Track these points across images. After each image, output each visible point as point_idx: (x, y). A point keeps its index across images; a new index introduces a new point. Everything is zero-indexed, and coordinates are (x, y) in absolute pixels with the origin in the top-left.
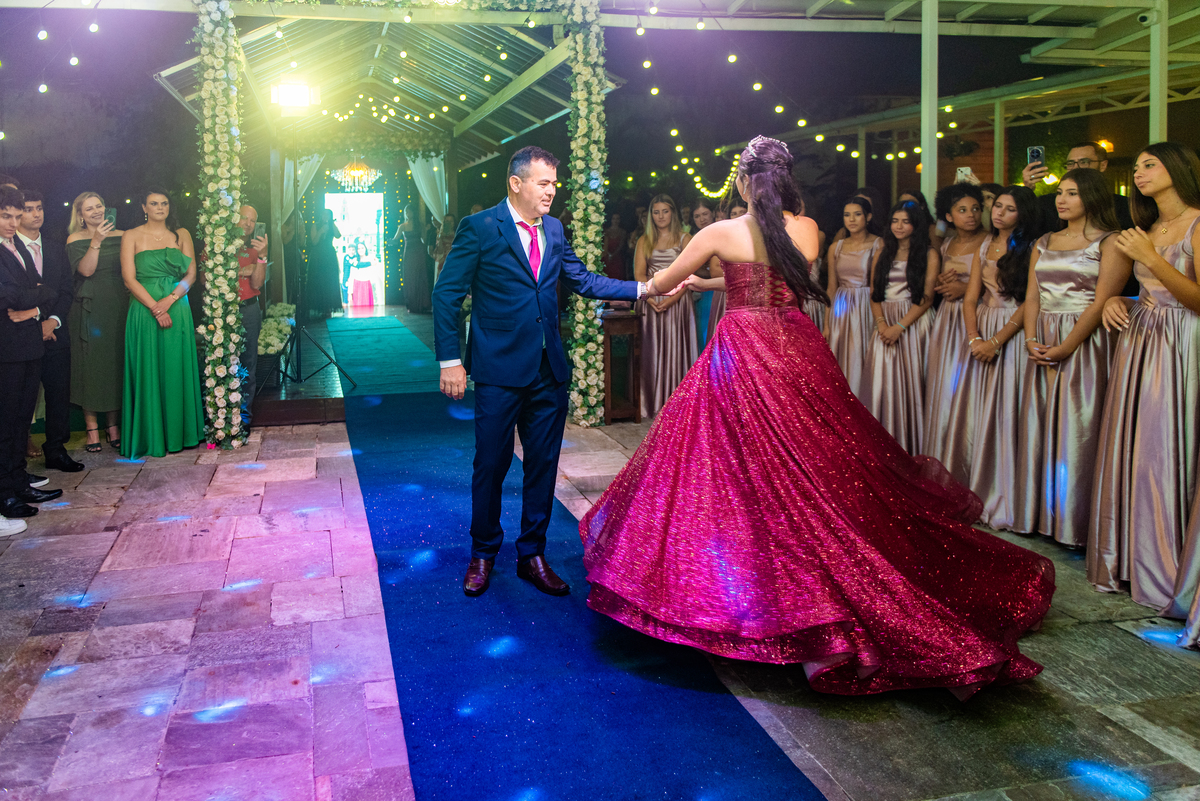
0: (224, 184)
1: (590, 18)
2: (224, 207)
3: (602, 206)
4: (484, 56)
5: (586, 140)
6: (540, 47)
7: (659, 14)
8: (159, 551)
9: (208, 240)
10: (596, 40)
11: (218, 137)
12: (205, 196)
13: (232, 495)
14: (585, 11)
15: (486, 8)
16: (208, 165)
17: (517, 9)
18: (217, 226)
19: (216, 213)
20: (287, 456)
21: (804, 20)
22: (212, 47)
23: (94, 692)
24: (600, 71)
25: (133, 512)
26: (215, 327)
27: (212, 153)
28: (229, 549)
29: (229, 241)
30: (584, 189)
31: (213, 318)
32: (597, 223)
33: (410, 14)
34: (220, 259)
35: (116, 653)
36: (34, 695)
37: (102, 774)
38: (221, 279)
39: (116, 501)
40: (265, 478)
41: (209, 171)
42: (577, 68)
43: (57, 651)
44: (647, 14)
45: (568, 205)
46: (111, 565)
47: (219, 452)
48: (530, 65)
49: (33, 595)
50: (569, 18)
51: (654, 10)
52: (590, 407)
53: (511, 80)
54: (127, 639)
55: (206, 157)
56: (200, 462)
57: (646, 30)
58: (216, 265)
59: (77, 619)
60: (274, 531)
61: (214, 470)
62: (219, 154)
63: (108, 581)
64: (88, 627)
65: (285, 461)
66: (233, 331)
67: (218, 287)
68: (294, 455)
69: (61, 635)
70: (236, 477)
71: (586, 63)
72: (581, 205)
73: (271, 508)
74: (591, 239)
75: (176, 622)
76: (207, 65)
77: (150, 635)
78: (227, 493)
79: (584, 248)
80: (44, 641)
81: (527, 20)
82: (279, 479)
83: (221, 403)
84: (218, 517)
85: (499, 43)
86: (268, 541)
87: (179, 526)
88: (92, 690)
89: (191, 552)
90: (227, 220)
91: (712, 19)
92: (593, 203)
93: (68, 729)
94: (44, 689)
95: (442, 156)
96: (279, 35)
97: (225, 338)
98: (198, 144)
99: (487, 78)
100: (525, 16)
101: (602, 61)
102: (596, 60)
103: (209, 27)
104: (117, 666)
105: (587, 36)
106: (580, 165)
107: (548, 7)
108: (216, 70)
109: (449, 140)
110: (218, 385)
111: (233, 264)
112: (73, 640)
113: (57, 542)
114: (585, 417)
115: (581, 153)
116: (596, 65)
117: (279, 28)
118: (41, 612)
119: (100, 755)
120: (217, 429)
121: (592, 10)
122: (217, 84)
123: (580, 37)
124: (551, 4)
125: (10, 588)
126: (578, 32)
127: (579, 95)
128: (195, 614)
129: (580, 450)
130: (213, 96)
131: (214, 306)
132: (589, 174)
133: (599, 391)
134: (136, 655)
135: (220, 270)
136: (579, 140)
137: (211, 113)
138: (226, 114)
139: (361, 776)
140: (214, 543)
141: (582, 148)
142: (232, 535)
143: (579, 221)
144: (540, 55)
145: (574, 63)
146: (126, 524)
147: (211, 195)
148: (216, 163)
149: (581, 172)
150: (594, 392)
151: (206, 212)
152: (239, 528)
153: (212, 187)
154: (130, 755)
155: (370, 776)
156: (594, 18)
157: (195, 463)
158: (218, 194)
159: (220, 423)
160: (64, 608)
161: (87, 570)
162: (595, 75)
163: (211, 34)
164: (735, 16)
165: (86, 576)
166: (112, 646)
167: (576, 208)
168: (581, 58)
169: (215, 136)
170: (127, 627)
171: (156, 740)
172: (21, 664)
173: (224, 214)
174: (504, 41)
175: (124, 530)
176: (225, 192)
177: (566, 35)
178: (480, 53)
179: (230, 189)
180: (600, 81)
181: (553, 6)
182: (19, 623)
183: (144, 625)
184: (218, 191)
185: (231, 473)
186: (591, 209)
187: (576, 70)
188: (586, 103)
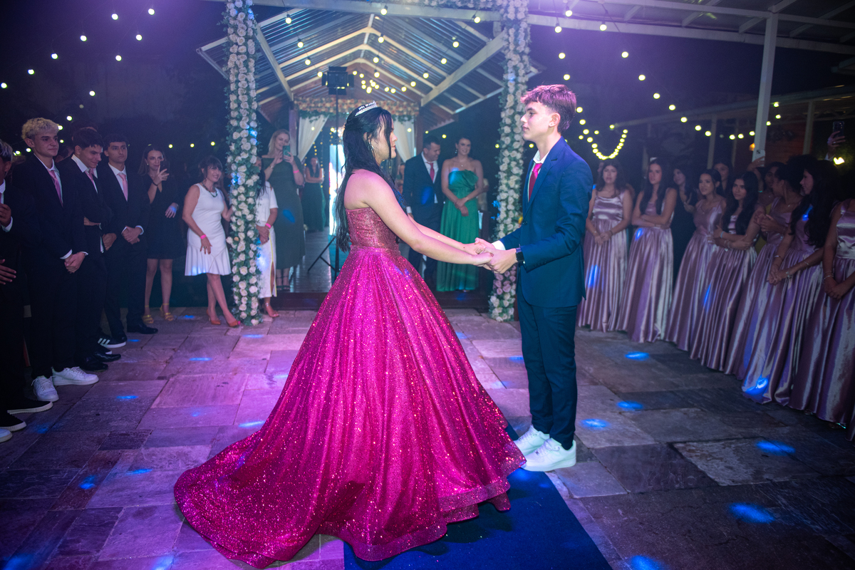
0: (244, 134)
1: (520, 16)
2: (245, 151)
3: (521, 162)
4: (443, 44)
5: (512, 111)
6: (484, 38)
7: (572, 17)
8: (192, 396)
9: (233, 175)
10: (524, 34)
11: (240, 98)
12: (231, 142)
13: (248, 359)
14: (517, 11)
15: (442, 5)
16: (232, 118)
17: (466, 8)
18: (240, 164)
19: (239, 155)
20: (289, 332)
21: (680, 28)
22: (235, 27)
23: (137, 493)
24: (526, 58)
25: (179, 367)
26: (239, 239)
27: (237, 109)
28: (240, 397)
29: (249, 176)
30: (509, 148)
31: (238, 232)
32: (517, 175)
33: (386, 8)
34: (242, 189)
35: (155, 466)
36: (97, 492)
37: (135, 551)
38: (243, 204)
39: (168, 358)
40: (271, 348)
41: (234, 123)
42: (509, 55)
43: (116, 462)
44: (564, 17)
45: (497, 160)
46: (159, 404)
47: (242, 327)
48: (476, 52)
49: (104, 422)
50: (504, 16)
51: (569, 13)
52: (504, 307)
53: (462, 64)
54: (164, 456)
55: (232, 113)
56: (228, 333)
57: (563, 29)
58: (239, 194)
59: (132, 440)
60: (273, 385)
61: (238, 340)
62: (241, 111)
63: (156, 415)
64: (139, 446)
65: (287, 336)
66: (252, 242)
67: (241, 210)
68: (294, 332)
69: (119, 451)
70: (252, 345)
71: (515, 51)
72: (506, 160)
73: (273, 369)
74: (512, 186)
75: (198, 447)
76: (232, 42)
77: (180, 455)
78: (244, 357)
79: (507, 192)
80: (108, 454)
81: (474, 17)
82: (281, 349)
83: (244, 293)
84: (235, 374)
85: (454, 35)
86: (268, 393)
87: (208, 379)
88: (136, 491)
89: (214, 398)
90: (248, 160)
91: (612, 24)
92: (515, 159)
93: (117, 518)
94: (104, 488)
95: (413, 121)
96: (289, 21)
97: (246, 247)
98: (226, 102)
99: (444, 61)
100: (472, 13)
101: (527, 50)
102: (523, 49)
103: (233, 13)
104: (155, 476)
105: (517, 30)
106: (507, 130)
107: (489, 6)
108: (239, 46)
109: (418, 109)
110: (241, 280)
111: (251, 194)
112: (127, 455)
113: (125, 385)
114: (501, 314)
115: (508, 121)
116: (522, 54)
117: (288, 16)
118: (108, 434)
119: (136, 537)
120: (241, 311)
121: (523, 10)
122: (240, 56)
123: (512, 31)
124: (491, 4)
125: (89, 416)
126: (511, 27)
127: (510, 77)
128: (212, 442)
129: (494, 338)
130: (236, 66)
131: (239, 224)
132: (513, 137)
133: (512, 297)
134: (168, 469)
135: (242, 198)
136: (507, 111)
137: (235, 79)
138: (246, 80)
139: (311, 565)
140: (231, 392)
141: (510, 117)
142: (244, 387)
143: (504, 172)
144: (483, 44)
145: (506, 51)
146: (173, 375)
147: (235, 142)
148: (238, 117)
149: (507, 135)
150: (507, 297)
151: (232, 154)
152: (250, 382)
153: (236, 135)
154: (156, 539)
155: (318, 565)
156: (524, 16)
157: (225, 334)
158: (241, 140)
159: (243, 307)
160: (124, 432)
161: (143, 406)
162: (522, 61)
163: (235, 18)
164: (629, 22)
165: (141, 411)
166: (153, 461)
167: (503, 163)
168: (512, 47)
169: (238, 96)
170: (164, 448)
171: (174, 530)
172: (91, 470)
173: (245, 156)
174: (457, 33)
175: (171, 380)
176: (245, 139)
177: (503, 29)
178: (440, 42)
179: (249, 137)
180: (525, 66)
181: (493, 6)
182: (93, 441)
183: (176, 448)
184: (240, 139)
185: (248, 342)
186: (513, 164)
187: (508, 56)
188: (513, 83)
